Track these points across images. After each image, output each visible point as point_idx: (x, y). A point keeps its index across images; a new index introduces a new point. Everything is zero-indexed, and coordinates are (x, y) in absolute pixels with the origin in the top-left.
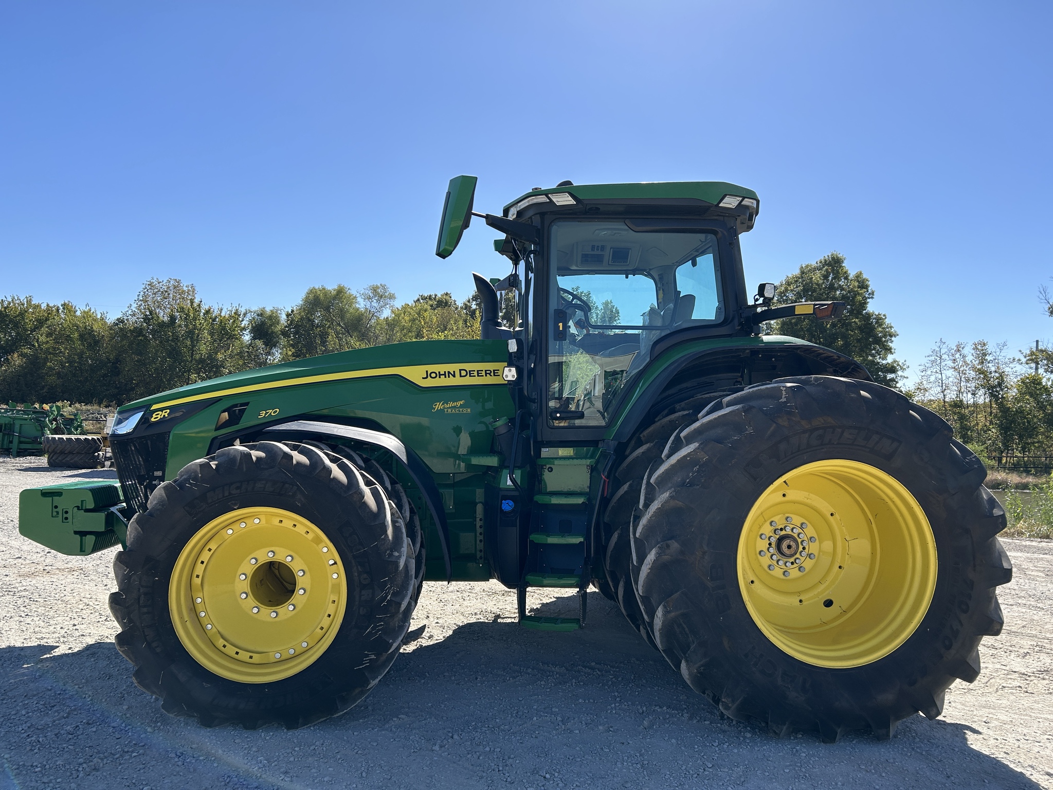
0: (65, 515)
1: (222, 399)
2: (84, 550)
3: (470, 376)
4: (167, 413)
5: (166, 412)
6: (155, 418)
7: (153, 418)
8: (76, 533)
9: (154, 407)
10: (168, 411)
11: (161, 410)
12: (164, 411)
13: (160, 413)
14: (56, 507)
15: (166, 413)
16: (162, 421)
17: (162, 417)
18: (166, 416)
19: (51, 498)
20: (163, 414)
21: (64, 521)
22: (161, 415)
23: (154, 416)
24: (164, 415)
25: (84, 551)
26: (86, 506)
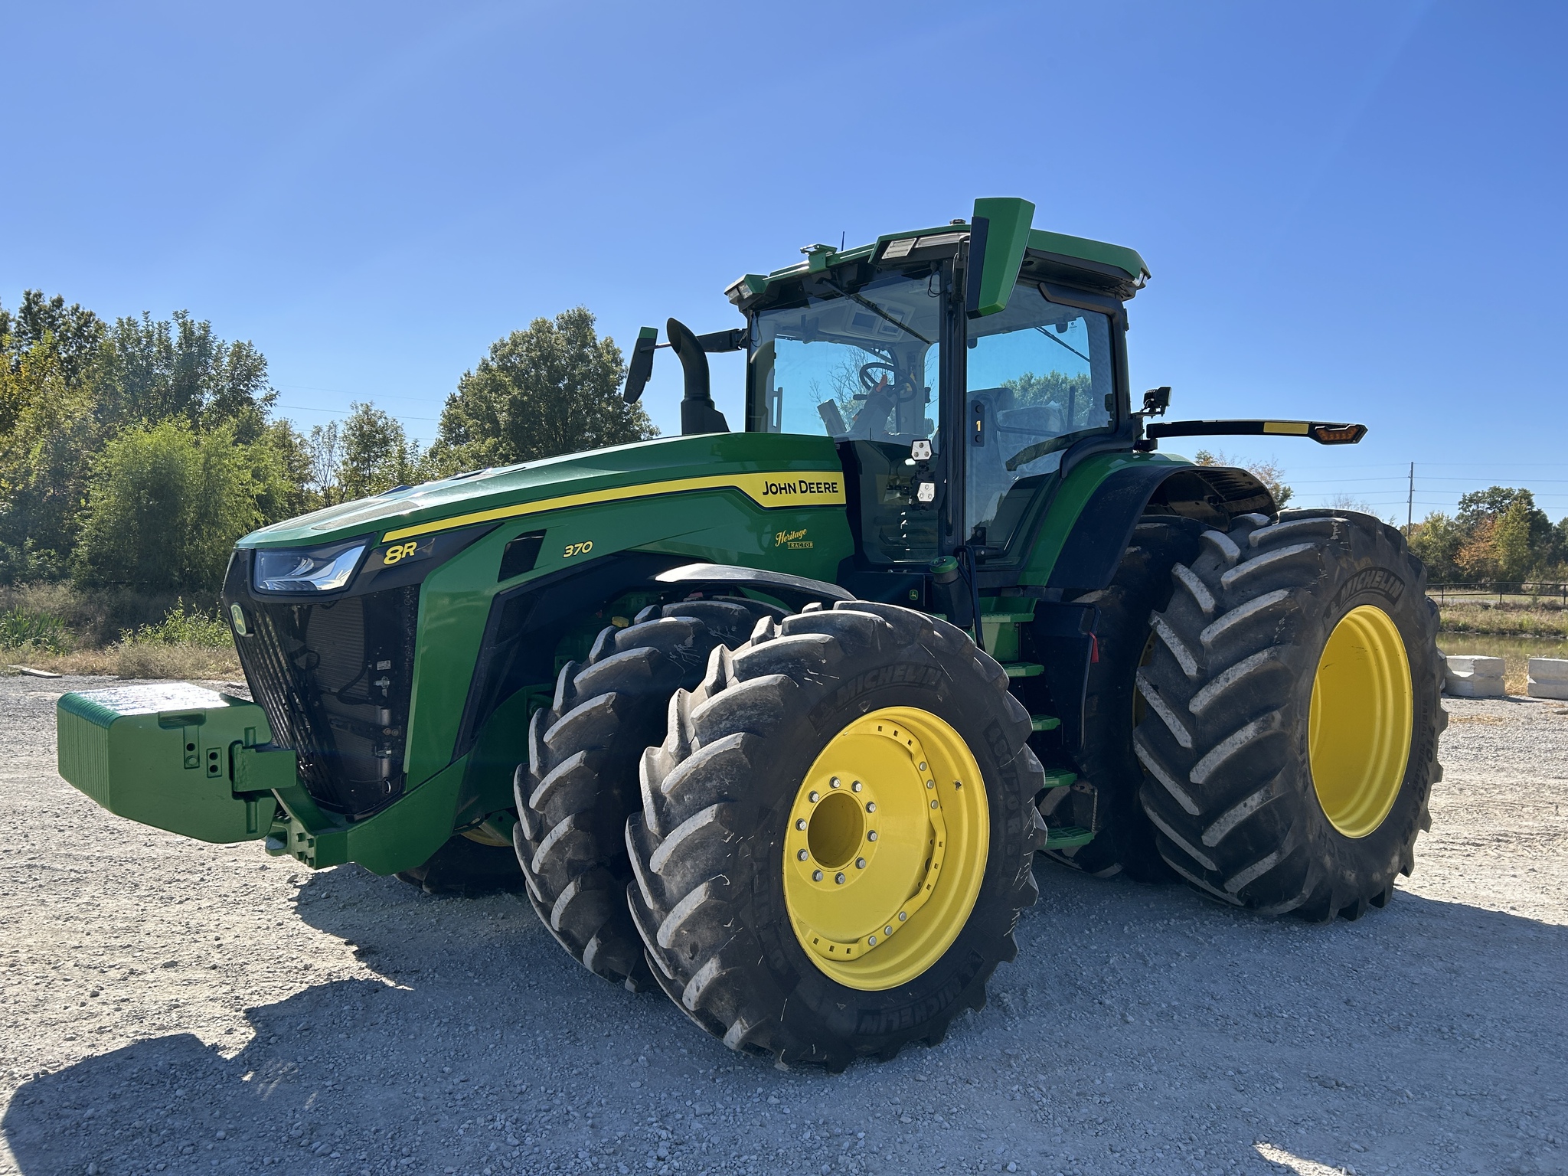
0: (212, 763)
1: (503, 523)
2: (253, 828)
3: (811, 492)
4: (414, 548)
5: (411, 547)
6: (390, 559)
7: (387, 558)
8: (237, 795)
9: (389, 537)
10: (415, 544)
11: (402, 542)
12: (407, 545)
13: (400, 548)
14: (191, 747)
15: (410, 549)
16: (406, 563)
17: (404, 556)
18: (412, 554)
19: (182, 730)
20: (406, 551)
21: (210, 773)
22: (402, 553)
23: (389, 554)
24: (408, 553)
25: (255, 831)
26: (255, 740)
